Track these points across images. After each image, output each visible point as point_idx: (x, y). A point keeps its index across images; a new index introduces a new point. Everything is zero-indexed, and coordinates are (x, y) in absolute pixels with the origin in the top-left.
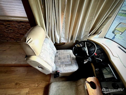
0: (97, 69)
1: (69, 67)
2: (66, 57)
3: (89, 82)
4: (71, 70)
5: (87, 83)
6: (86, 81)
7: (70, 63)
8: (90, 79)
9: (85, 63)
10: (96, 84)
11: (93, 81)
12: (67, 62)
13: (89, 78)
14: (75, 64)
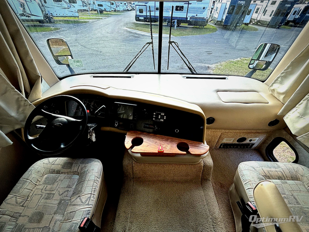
0: (116, 124)
1: (86, 182)
2: (49, 187)
3: (131, 145)
4: (96, 178)
5: (132, 150)
6: (129, 150)
7: (77, 177)
8: (128, 143)
9: (94, 139)
10: (138, 136)
11: (131, 139)
12: (69, 187)
13: (125, 143)
14: (88, 163)
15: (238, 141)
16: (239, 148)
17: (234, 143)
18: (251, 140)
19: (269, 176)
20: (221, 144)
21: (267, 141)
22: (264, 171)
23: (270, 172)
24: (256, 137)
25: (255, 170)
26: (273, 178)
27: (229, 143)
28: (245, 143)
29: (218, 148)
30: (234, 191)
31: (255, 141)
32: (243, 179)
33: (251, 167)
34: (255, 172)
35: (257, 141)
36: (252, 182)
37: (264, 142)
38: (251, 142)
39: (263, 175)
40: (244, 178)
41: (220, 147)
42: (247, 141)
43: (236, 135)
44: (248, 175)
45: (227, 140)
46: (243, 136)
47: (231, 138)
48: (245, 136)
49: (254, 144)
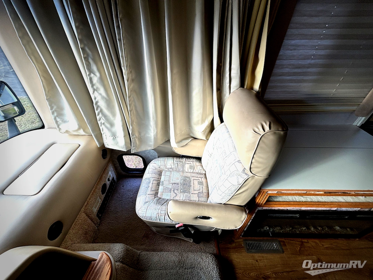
15: (103, 193)
16: (110, 195)
17: (103, 199)
18: (109, 180)
19: (155, 192)
20: (98, 215)
21: (116, 165)
22: (151, 194)
23: (153, 189)
24: (108, 173)
25: (149, 202)
26: (158, 190)
27: (100, 205)
28: (108, 186)
29: (99, 221)
30: (158, 229)
31: (111, 175)
32: (154, 220)
33: (145, 205)
34: (150, 204)
35: (111, 174)
36: (159, 212)
37: (116, 169)
38: (110, 179)
39: (154, 197)
40: (154, 218)
41: (100, 218)
42: (108, 183)
43: (96, 193)
44: (152, 213)
45: (96, 206)
46: (100, 186)
47: (96, 200)
48: (102, 183)
49: (113, 178)
